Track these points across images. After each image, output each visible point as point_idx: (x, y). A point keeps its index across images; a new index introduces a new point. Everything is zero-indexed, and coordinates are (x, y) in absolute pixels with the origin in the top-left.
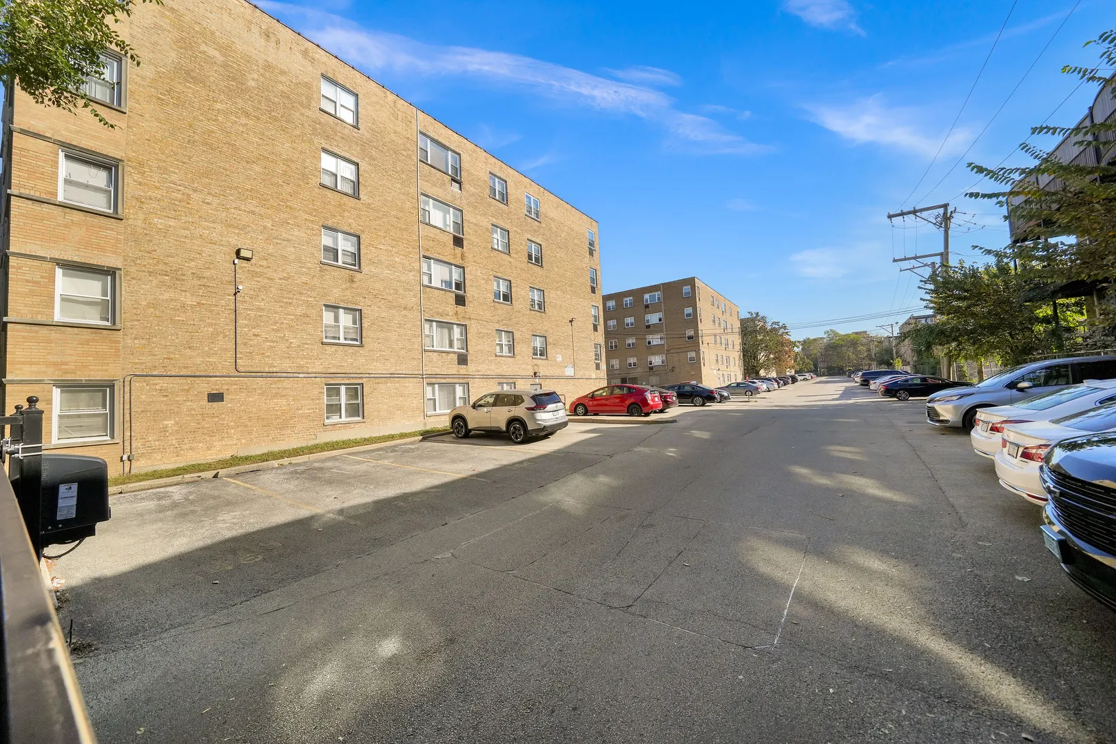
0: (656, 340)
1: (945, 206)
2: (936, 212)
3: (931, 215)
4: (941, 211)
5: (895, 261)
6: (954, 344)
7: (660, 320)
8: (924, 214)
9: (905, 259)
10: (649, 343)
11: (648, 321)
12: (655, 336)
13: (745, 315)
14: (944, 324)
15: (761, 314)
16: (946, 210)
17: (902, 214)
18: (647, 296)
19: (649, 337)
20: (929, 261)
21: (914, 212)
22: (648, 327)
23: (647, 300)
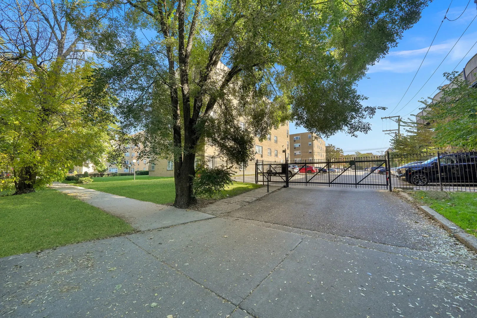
0: (298, 153)
1: (399, 116)
2: (396, 118)
3: (394, 119)
4: (398, 118)
5: (383, 131)
6: (400, 158)
7: (299, 146)
8: (392, 118)
9: (387, 131)
10: (295, 154)
11: (295, 146)
12: (297, 151)
13: (327, 145)
14: (397, 152)
15: (333, 145)
16: (399, 118)
17: (386, 118)
18: (295, 137)
19: (295, 152)
20: (395, 131)
21: (389, 118)
22: (295, 148)
23: (295, 139)
